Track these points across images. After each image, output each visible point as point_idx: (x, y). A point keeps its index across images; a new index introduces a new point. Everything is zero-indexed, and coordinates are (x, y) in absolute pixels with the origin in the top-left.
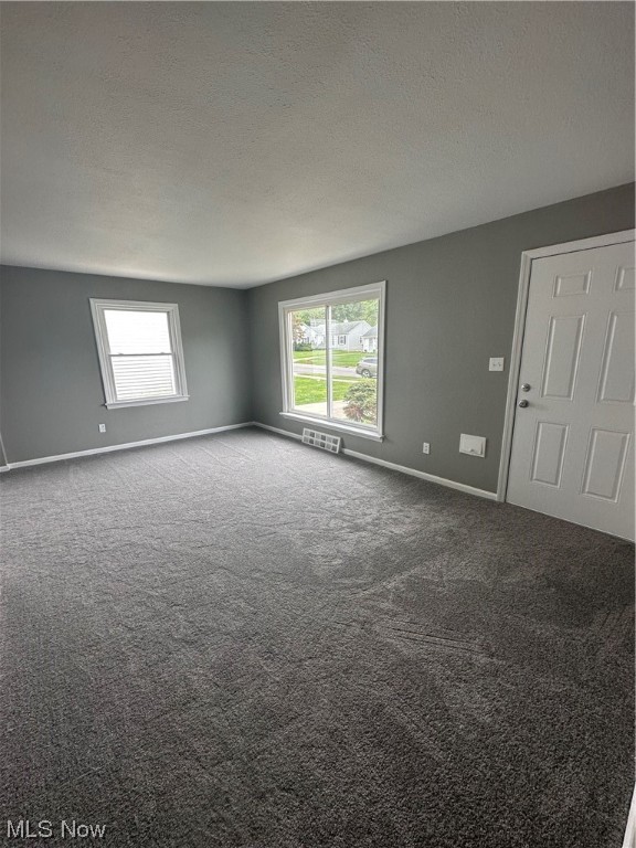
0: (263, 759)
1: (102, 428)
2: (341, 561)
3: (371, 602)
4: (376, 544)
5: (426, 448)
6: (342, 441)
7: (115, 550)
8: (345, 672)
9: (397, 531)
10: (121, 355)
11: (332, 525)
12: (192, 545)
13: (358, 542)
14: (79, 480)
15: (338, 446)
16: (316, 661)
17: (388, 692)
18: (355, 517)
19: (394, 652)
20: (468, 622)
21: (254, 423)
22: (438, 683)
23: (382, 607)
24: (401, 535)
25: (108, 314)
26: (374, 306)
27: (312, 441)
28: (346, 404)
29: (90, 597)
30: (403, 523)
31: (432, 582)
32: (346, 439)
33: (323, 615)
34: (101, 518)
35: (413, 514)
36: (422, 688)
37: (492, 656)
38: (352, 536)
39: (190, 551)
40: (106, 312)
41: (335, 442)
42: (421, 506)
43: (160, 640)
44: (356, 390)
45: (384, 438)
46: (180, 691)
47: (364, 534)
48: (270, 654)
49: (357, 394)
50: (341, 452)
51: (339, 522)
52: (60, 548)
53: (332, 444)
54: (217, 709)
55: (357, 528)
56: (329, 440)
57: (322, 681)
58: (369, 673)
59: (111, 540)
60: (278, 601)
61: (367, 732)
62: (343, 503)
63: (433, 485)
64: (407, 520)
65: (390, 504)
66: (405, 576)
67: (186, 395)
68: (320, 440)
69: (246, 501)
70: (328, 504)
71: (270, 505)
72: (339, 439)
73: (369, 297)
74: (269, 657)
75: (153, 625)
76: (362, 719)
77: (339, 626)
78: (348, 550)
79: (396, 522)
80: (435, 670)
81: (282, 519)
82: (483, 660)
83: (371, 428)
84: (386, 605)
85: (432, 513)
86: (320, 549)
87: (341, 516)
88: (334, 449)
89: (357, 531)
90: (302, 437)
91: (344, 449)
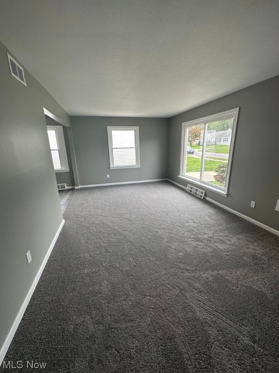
0: (114, 332)
1: (108, 176)
2: (182, 254)
3: (190, 280)
4: (205, 250)
5: (253, 204)
6: (205, 192)
7: (97, 224)
8: (163, 310)
9: (220, 247)
10: (116, 148)
11: (185, 235)
12: (123, 229)
13: (196, 247)
14: (97, 195)
15: (203, 195)
16: (152, 298)
17: (180, 331)
18: (199, 234)
19: (192, 312)
20: (245, 314)
21: (167, 179)
22: (211, 340)
23: (195, 285)
24: (221, 250)
25: (113, 132)
26: (231, 121)
27: (191, 191)
28: (216, 174)
29: (84, 239)
30: (225, 243)
31: (230, 282)
32: (208, 192)
33: (163, 278)
34: (98, 211)
35: (234, 240)
36: (200, 338)
37: (255, 342)
38: (193, 243)
39: (121, 231)
40: (112, 131)
41: (202, 193)
42: (240, 236)
43: (98, 264)
44: (222, 167)
45: (228, 195)
46: (97, 287)
47: (200, 243)
48: (134, 287)
49: (222, 169)
50: (204, 198)
51: (189, 234)
52: (83, 219)
53: (200, 194)
54: (105, 301)
55: (198, 240)
56: (199, 192)
57: (151, 310)
58: (175, 316)
59: (98, 220)
60: (146, 264)
61: (162, 346)
62: (195, 225)
63: (254, 226)
64: (229, 242)
65: (221, 231)
66: (216, 272)
67: (139, 165)
68: (195, 191)
69: (151, 215)
70: (187, 224)
71: (160, 219)
72: (204, 192)
73: (229, 117)
74: (133, 288)
75: (98, 257)
76: (161, 338)
77: (169, 286)
78: (188, 249)
79: (222, 242)
80: (213, 332)
81: (163, 226)
82: (247, 341)
83: (221, 189)
84: (197, 285)
85: (246, 242)
86: (174, 245)
87: (192, 232)
88: (201, 196)
89: (197, 241)
90: (187, 188)
91: (205, 197)
